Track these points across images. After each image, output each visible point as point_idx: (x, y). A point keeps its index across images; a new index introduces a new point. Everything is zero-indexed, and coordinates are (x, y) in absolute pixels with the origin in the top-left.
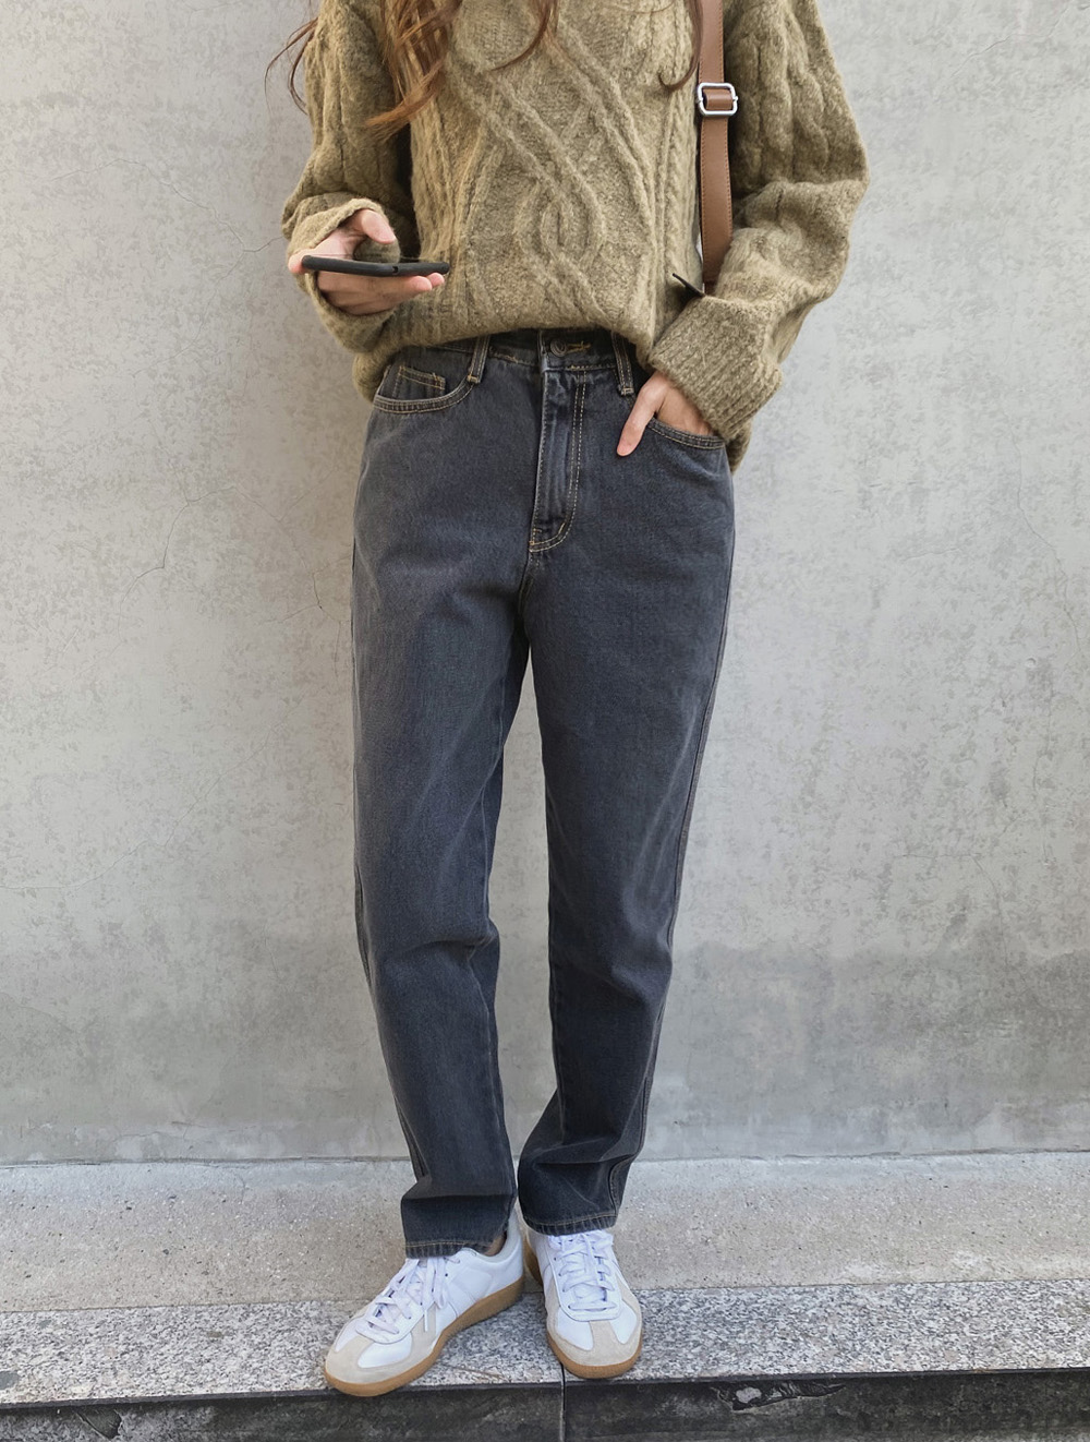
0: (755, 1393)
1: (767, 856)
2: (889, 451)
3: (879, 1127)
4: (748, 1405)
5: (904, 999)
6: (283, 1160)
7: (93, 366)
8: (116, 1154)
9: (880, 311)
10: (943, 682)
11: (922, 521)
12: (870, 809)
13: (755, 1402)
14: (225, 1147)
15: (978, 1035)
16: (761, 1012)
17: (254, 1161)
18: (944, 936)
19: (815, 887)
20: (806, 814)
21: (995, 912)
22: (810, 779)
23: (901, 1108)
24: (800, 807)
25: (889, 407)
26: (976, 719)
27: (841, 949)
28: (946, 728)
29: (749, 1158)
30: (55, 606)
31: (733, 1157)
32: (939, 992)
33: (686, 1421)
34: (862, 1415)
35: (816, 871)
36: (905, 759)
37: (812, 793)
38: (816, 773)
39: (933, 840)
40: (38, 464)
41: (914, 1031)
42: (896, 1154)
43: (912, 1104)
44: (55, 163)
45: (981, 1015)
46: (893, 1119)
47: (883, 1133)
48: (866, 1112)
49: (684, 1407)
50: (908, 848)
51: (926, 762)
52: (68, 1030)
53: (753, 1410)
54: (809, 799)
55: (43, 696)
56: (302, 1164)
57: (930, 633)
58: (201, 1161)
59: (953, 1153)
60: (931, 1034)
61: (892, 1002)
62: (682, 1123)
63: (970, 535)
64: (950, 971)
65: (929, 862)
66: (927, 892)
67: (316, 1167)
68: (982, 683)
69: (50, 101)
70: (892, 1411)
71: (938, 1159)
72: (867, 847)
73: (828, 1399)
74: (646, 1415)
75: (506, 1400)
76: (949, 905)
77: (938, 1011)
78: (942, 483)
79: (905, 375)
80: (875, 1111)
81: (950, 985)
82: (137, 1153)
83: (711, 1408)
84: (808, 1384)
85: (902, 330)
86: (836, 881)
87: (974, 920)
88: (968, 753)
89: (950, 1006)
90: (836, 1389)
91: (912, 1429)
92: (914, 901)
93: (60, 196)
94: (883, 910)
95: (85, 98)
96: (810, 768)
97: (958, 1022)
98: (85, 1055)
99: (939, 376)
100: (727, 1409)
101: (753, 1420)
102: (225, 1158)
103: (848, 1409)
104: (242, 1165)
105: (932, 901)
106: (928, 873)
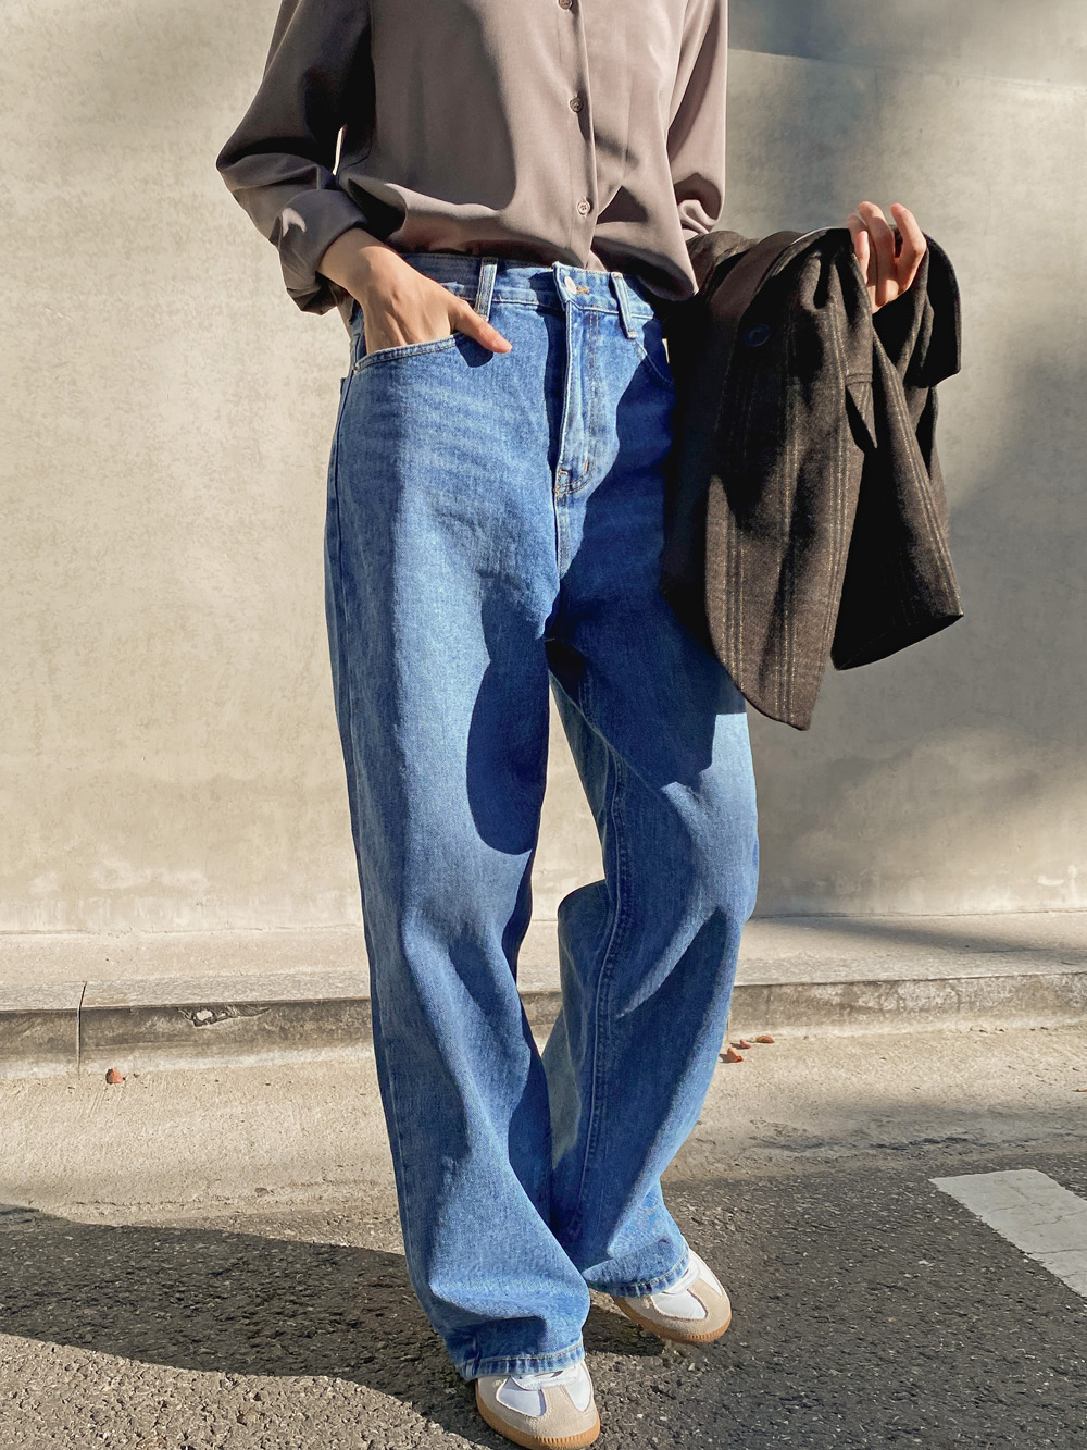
0: (208, 1014)
4: (204, 1022)
13: (209, 1020)
33: (163, 1035)
34: (282, 1029)
49: (162, 1025)
53: (208, 1026)
70: (302, 1026)
73: (259, 1018)
74: (136, 1030)
75: (39, 1021)
83: (181, 1025)
84: (243, 1007)
90: (265, 1011)
91: (316, 1039)
100: (191, 1026)
101: (209, 1033)
103: (272, 1025)
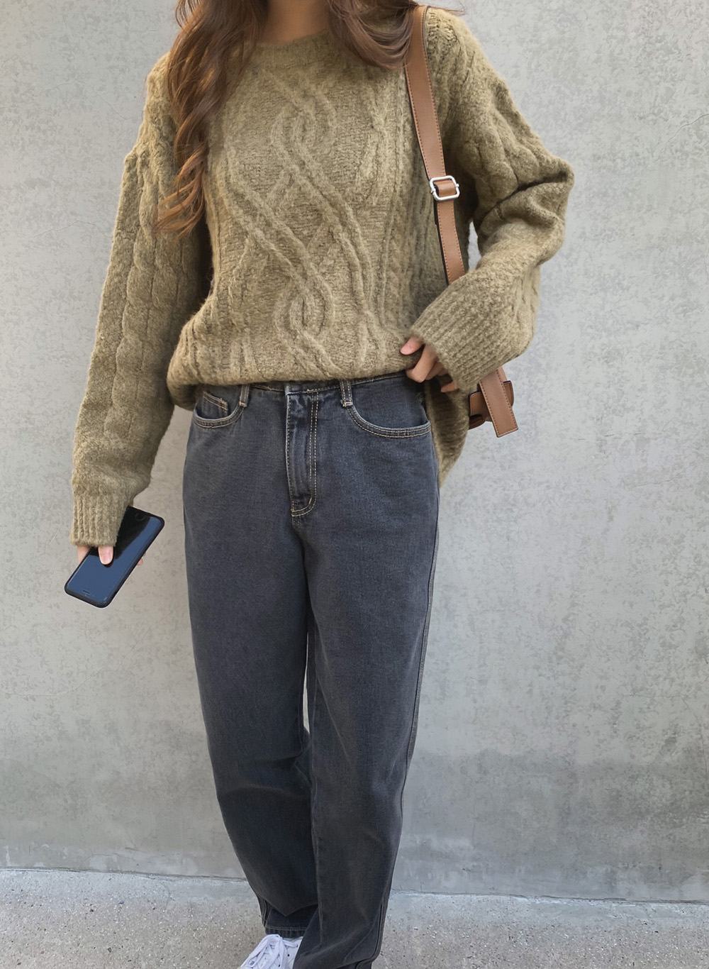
1: (530, 692)
2: (620, 411)
3: (611, 880)
5: (630, 794)
6: (197, 877)
7: (65, 359)
8: (90, 866)
9: (613, 312)
10: (660, 574)
11: (644, 461)
12: (606, 662)
14: (160, 866)
15: (684, 820)
16: (525, 798)
17: (178, 876)
18: (660, 752)
19: (564, 714)
20: (558, 664)
21: (699, 736)
22: (561, 640)
23: (627, 868)
24: (554, 659)
25: (619, 380)
26: (685, 601)
27: (584, 758)
28: (662, 607)
29: (516, 896)
30: (43, 515)
31: (503, 895)
32: (655, 790)
35: (566, 703)
36: (632, 628)
37: (563, 650)
38: (566, 636)
39: (652, 685)
40: (31, 423)
41: (636, 817)
42: (622, 899)
43: (635, 866)
44: (36, 225)
45: (687, 808)
46: (620, 875)
47: (613, 885)
48: (601, 870)
50: (633, 690)
51: (648, 630)
52: (58, 786)
54: (560, 653)
55: (37, 573)
56: (209, 880)
57: (650, 540)
58: (144, 873)
59: (665, 902)
60: (649, 819)
61: (621, 796)
62: (468, 870)
63: (681, 470)
64: (663, 776)
65: (648, 700)
66: (647, 721)
67: (218, 883)
68: (689, 576)
69: (32, 184)
71: (654, 906)
72: (603, 688)
76: (664, 731)
77: (654, 803)
78: (660, 434)
79: (631, 358)
80: (607, 870)
81: (664, 786)
82: (104, 867)
85: (630, 325)
86: (581, 711)
87: (682, 742)
88: (679, 625)
89: (664, 801)
92: (638, 727)
93: (41, 246)
94: (615, 732)
95: (54, 181)
96: (561, 632)
97: (670, 811)
98: (69, 802)
99: (658, 358)
102: (159, 873)
104: (170, 878)
105: (651, 728)
106: (649, 708)
